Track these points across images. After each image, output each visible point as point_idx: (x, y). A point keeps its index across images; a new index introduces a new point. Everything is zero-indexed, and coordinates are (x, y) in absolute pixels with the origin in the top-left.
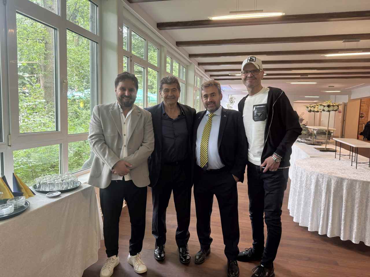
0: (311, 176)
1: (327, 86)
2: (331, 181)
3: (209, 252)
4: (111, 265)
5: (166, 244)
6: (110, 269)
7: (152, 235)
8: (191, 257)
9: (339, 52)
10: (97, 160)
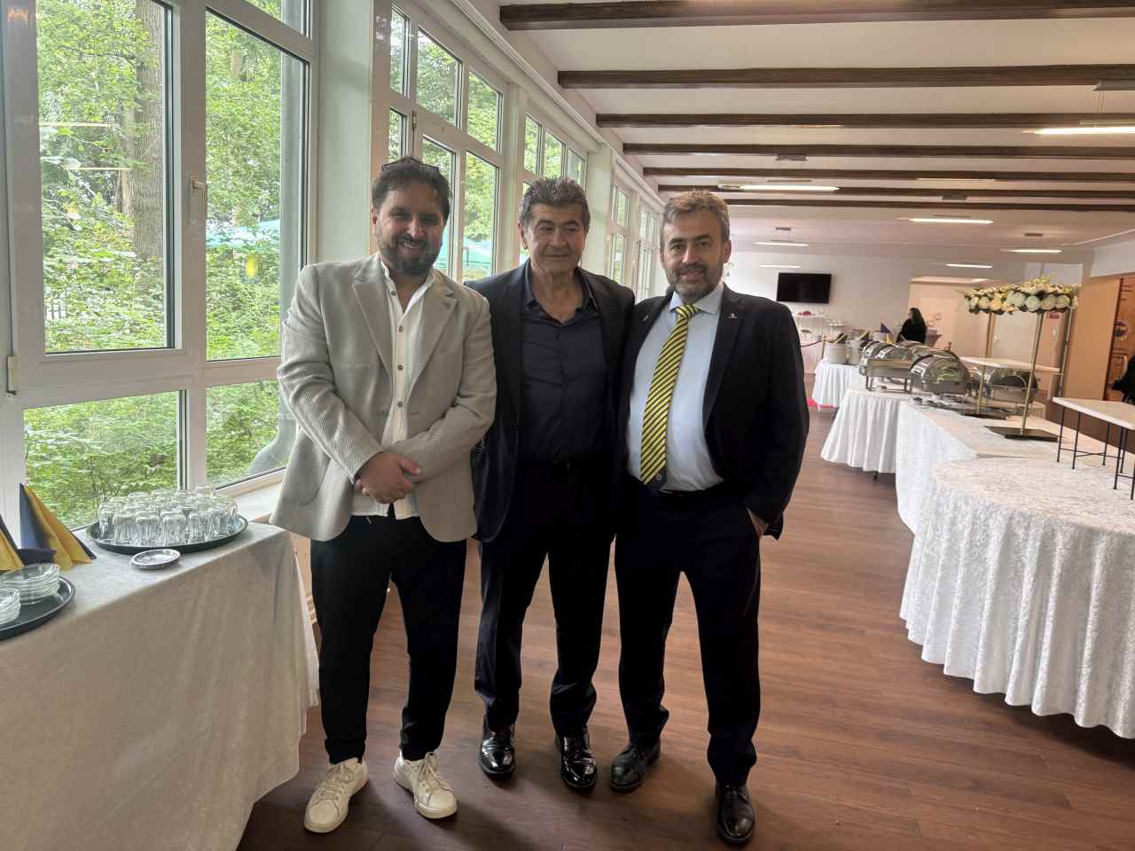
0: (986, 519)
1: (1019, 234)
2: (1053, 535)
3: (657, 754)
4: (340, 788)
5: (516, 723)
6: (337, 803)
7: (475, 693)
8: (598, 767)
9: (1082, 123)
10: (306, 447)
